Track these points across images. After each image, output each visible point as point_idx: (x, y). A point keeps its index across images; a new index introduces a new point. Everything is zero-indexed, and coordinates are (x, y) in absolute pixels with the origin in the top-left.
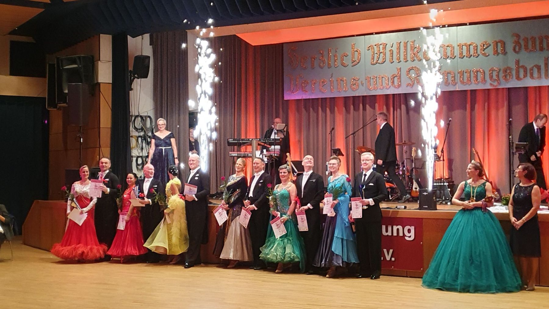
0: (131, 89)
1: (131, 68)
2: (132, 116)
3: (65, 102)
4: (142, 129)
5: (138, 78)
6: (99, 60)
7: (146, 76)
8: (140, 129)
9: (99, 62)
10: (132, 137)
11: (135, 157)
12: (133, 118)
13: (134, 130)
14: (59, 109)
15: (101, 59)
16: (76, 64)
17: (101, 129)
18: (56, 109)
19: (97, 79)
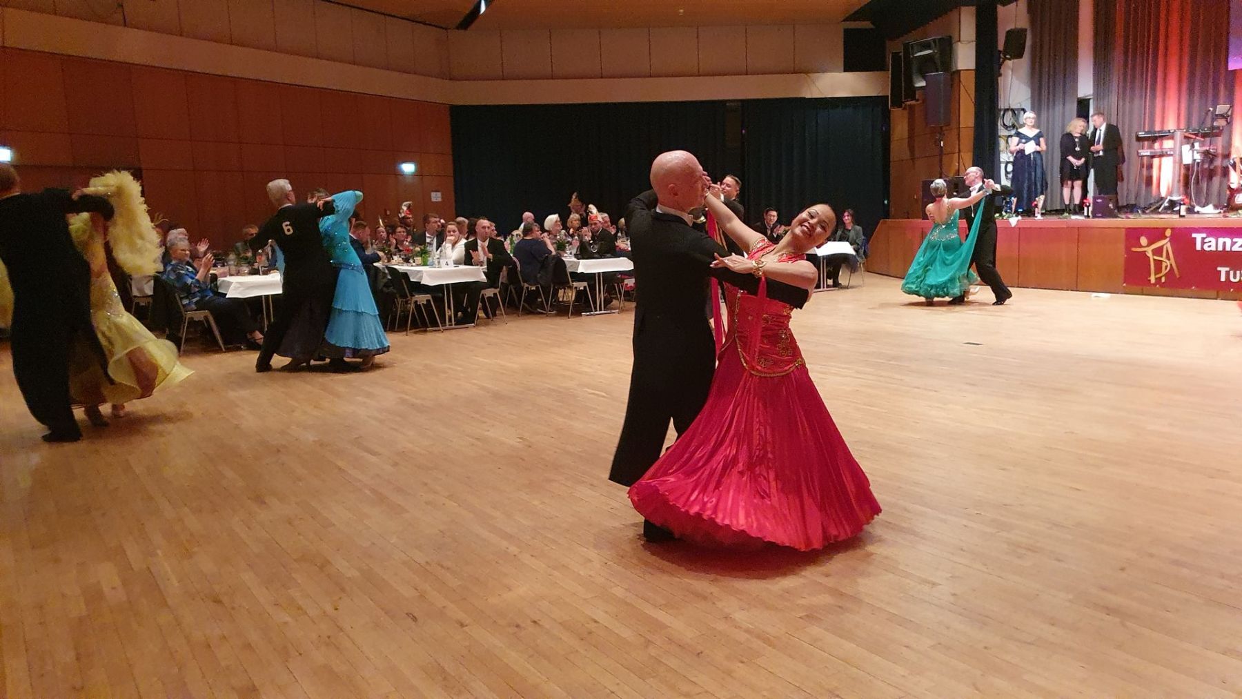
0: (1000, 75)
1: (1001, 47)
2: (1000, 110)
3: (913, 98)
4: (1014, 126)
5: (1010, 59)
6: (959, 41)
7: (1020, 56)
8: (1010, 127)
9: (959, 43)
10: (1000, 137)
11: (1003, 162)
12: (1002, 113)
13: (1002, 128)
14: (904, 109)
15: (961, 39)
16: (930, 49)
17: (961, 129)
18: (900, 109)
19: (956, 66)
